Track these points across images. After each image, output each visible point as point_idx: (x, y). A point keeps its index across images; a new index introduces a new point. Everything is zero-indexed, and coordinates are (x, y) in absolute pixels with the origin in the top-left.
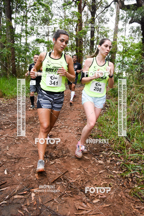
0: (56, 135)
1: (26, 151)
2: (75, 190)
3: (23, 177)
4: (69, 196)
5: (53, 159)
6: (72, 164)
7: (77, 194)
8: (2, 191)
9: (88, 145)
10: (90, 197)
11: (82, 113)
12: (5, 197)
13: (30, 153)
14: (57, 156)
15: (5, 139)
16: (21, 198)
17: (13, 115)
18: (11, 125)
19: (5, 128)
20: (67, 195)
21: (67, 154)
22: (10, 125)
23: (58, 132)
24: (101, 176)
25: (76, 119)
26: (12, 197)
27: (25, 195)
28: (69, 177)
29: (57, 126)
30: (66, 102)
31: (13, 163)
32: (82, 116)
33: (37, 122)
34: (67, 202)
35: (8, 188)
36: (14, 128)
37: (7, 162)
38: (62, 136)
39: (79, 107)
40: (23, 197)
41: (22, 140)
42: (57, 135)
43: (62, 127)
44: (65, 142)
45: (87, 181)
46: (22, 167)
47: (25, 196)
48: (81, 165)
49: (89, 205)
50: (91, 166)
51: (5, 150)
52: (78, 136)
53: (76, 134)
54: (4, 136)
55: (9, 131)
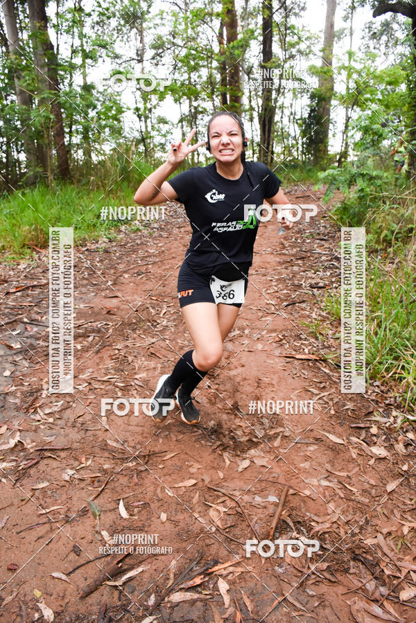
2: (338, 560)
3: (176, 523)
4: (326, 579)
5: (243, 451)
6: (302, 465)
7: (346, 571)
8: (131, 579)
9: (326, 394)
10: (387, 580)
11: (273, 284)
12: (147, 601)
14: (250, 440)
15: (88, 388)
16: (193, 602)
17: (87, 301)
18: (90, 339)
20: (318, 579)
21: (278, 431)
22: (89, 336)
24: (394, 502)
25: (263, 303)
26: (166, 599)
27: (199, 589)
28: (308, 514)
31: (135, 476)
32: (277, 292)
33: (159, 321)
34: (327, 603)
35: (145, 569)
37: (115, 471)
38: (243, 366)
40: (196, 596)
41: (136, 389)
44: (258, 387)
45: (361, 523)
46: (163, 489)
47: (201, 593)
48: (328, 467)
49: (392, 611)
50: (357, 469)
51: (100, 430)
52: (287, 363)
53: (278, 354)
54: (80, 377)
55: (92, 361)
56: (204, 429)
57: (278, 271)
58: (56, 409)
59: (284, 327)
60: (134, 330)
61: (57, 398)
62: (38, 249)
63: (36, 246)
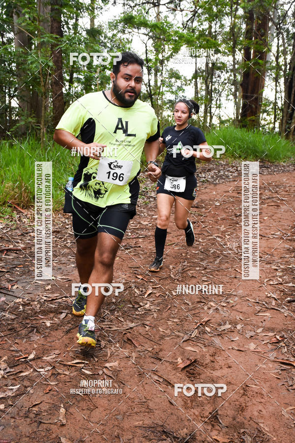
0: (208, 359)
1: (122, 429)
11: (278, 274)
13: (135, 439)
17: (65, 273)
18: (63, 315)
19: (47, 328)
22: (62, 313)
23: (212, 350)
25: (262, 295)
29: (206, 322)
30: (222, 228)
32: (281, 284)
33: (141, 304)
36: (73, 329)
38: (230, 367)
39: (266, 250)
42: (212, 358)
43: (223, 328)
44: (244, 394)
51: (55, 424)
52: (282, 370)
53: (272, 358)
54: (45, 358)
55: (61, 341)
56: (174, 437)
57: (286, 259)
58: (10, 394)
59: (284, 327)
60: (112, 311)
61: (13, 381)
62: (20, 209)
63: (18, 205)
